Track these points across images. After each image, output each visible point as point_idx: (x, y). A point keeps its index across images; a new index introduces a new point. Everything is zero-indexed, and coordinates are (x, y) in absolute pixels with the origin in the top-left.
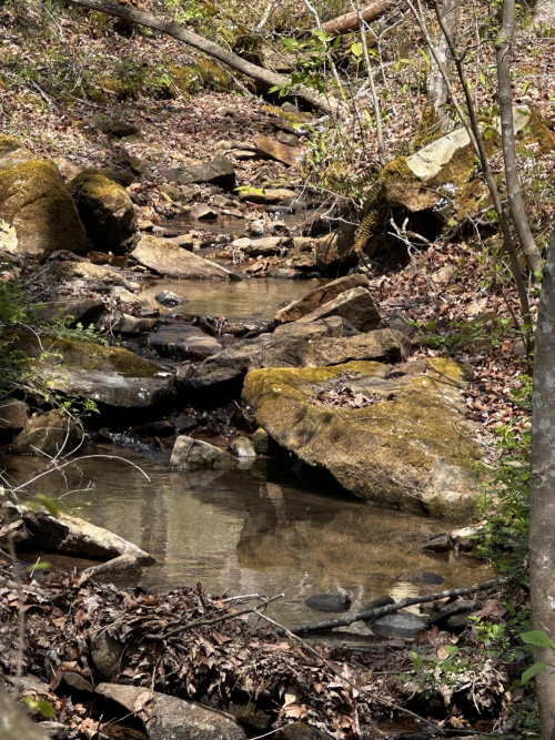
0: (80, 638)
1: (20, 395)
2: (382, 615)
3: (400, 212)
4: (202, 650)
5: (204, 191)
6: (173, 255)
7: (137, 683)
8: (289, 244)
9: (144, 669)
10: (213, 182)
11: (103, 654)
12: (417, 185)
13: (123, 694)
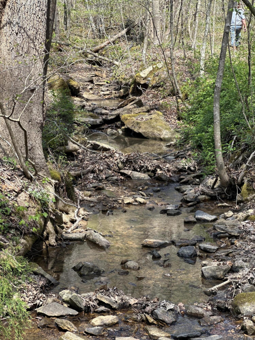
0: (116, 162)
1: (75, 123)
2: (166, 156)
3: (139, 84)
4: (141, 162)
5: (88, 83)
6: (91, 96)
7: (127, 169)
8: (111, 93)
9: (129, 167)
10: (89, 81)
11: (120, 165)
12: (142, 78)
13: (126, 172)
